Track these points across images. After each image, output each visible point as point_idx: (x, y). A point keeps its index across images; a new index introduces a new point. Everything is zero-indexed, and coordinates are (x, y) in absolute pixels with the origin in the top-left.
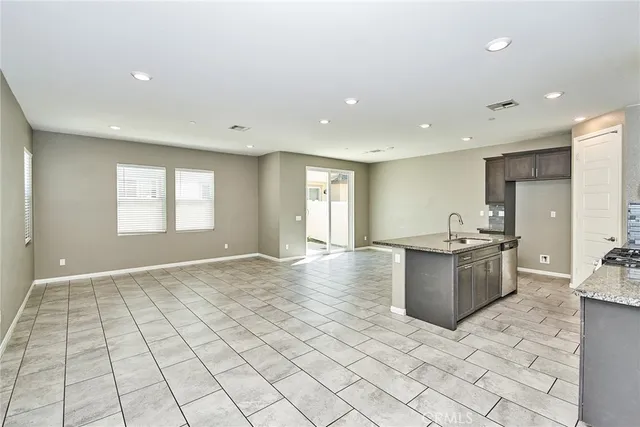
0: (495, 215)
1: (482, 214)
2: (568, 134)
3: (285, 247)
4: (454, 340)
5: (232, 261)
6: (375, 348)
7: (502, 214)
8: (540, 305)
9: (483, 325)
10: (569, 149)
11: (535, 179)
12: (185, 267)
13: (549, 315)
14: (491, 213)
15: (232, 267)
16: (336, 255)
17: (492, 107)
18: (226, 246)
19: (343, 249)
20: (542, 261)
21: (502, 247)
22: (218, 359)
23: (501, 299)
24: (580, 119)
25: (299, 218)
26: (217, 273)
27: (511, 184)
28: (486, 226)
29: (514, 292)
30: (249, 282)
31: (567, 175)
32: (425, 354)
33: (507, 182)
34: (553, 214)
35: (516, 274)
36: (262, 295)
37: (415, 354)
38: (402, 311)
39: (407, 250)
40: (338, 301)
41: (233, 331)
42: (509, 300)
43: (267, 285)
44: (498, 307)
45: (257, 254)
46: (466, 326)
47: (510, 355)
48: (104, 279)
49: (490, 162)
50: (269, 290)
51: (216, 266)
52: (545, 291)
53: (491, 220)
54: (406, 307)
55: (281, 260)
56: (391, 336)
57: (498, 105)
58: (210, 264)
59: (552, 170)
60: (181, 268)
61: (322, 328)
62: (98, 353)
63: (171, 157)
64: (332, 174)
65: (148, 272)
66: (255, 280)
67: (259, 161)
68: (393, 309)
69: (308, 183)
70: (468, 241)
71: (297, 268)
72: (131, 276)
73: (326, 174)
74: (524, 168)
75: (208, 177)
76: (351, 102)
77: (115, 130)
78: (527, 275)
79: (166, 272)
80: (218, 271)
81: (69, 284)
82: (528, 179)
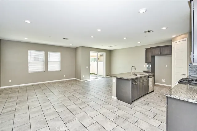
0: (149, 66)
1: (145, 66)
2: (171, 41)
3: (83, 76)
4: (130, 108)
5: (66, 81)
6: (103, 111)
7: (150, 66)
8: (161, 96)
9: (141, 103)
10: (171, 46)
11: (160, 55)
12: (50, 83)
13: (163, 99)
14: (147, 66)
15: (65, 82)
16: (100, 79)
17: (145, 32)
18: (64, 76)
19: (102, 77)
20: (163, 81)
21: (149, 77)
22: (50, 115)
23: (148, 93)
24: (174, 36)
25: (87, 67)
26: (60, 85)
27: (153, 57)
28: (146, 70)
29: (153, 91)
30: (69, 88)
31: (170, 54)
32: (120, 113)
33: (152, 56)
34: (166, 66)
35: (154, 85)
36: (72, 92)
37: (116, 113)
38: (115, 98)
39: (117, 78)
40: (96, 94)
41: (59, 105)
42: (151, 94)
43: (75, 89)
44: (147, 96)
45: (75, 78)
46: (135, 103)
47: (148, 113)
48: (23, 86)
49: (147, 50)
50: (75, 90)
51: (60, 82)
52: (163, 91)
53: (147, 68)
54: (117, 96)
55: (81, 80)
56: (110, 106)
57: (147, 32)
58: (59, 82)
59: (166, 52)
60: (49, 83)
61: (88, 104)
62: (12, 112)
63: (46, 48)
64: (98, 54)
65: (38, 84)
66: (71, 87)
67: (75, 49)
68: (113, 97)
69: (90, 56)
70: (138, 75)
71: (86, 83)
72: (32, 85)
73: (97, 53)
74: (157, 52)
75: (58, 54)
76: (99, 30)
77: (26, 39)
78: (158, 85)
79: (44, 84)
80: (61, 84)
81: (12, 88)
82: (158, 55)
